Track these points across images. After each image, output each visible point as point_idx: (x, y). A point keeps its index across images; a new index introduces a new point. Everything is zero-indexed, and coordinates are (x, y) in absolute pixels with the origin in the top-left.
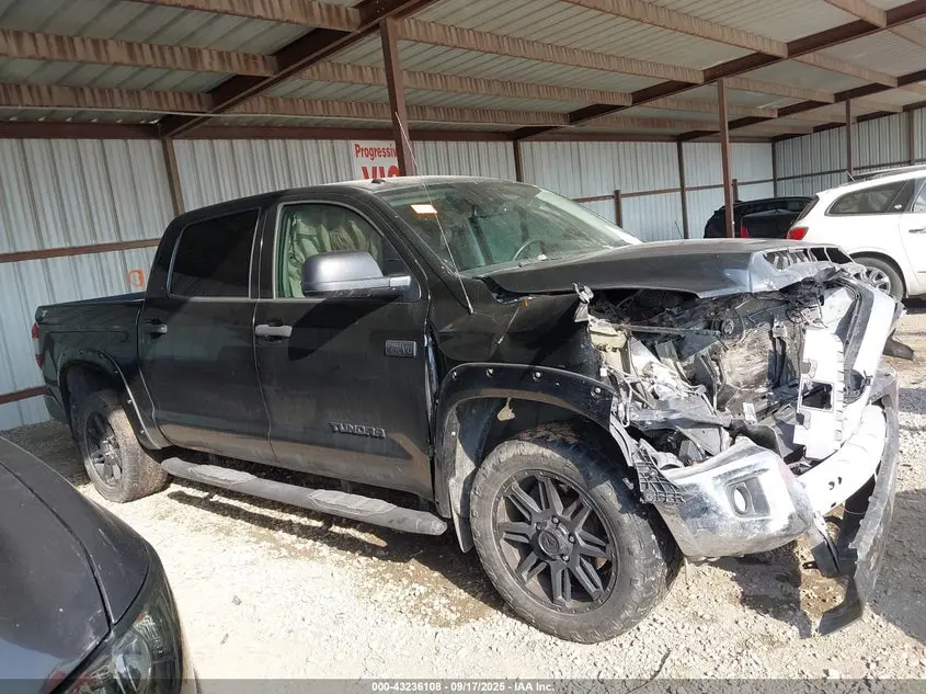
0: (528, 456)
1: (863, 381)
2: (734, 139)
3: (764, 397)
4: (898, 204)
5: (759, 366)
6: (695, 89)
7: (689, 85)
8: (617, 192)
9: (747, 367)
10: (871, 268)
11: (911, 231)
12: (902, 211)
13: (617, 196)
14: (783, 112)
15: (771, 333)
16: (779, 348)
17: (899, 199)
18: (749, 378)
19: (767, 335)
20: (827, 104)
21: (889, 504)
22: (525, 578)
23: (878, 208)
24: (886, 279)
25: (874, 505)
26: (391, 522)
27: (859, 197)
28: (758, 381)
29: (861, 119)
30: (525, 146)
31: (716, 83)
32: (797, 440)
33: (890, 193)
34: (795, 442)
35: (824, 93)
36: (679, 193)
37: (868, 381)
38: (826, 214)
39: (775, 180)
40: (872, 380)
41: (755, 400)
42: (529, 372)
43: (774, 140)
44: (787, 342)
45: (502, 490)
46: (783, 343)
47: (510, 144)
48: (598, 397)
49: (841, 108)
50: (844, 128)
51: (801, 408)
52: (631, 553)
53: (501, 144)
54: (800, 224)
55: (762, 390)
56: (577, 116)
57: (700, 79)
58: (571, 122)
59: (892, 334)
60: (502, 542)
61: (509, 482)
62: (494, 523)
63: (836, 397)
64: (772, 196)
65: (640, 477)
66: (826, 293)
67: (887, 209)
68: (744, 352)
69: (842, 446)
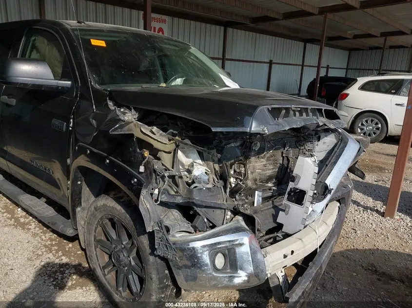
0: (109, 207)
1: (327, 191)
2: (326, 45)
3: (270, 189)
4: (393, 90)
5: (271, 171)
6: (314, 17)
7: (311, 14)
8: (271, 61)
9: (263, 170)
10: (374, 119)
11: (396, 104)
12: (394, 94)
13: (271, 63)
14: (356, 37)
15: (282, 153)
16: (285, 162)
17: (394, 88)
18: (263, 177)
19: (281, 154)
20: (377, 37)
21: (321, 268)
22: (106, 273)
23: (384, 90)
24: (380, 126)
25: (311, 268)
26: (49, 223)
27: (376, 83)
28: (269, 179)
29: (391, 47)
30: (230, 30)
31: (323, 15)
32: (279, 220)
33: (391, 84)
34: (277, 221)
35: (376, 31)
36: (301, 67)
37: (330, 191)
38: (359, 89)
39: (347, 69)
40: (333, 191)
41: (264, 191)
42: (105, 158)
43: (351, 50)
44: (290, 159)
45: (99, 222)
46: (288, 160)
47: (222, 28)
48: (135, 184)
49: (382, 40)
50: (382, 50)
51: (285, 201)
52: (151, 279)
53: (218, 27)
54: (346, 92)
55: (270, 185)
56: (256, 20)
57: (316, 12)
58: (252, 23)
59: (356, 163)
60: (98, 249)
61: (101, 219)
62: (95, 238)
63: (307, 198)
64: (344, 76)
65: (156, 238)
66: (322, 135)
67: (388, 92)
68: (264, 161)
69: (305, 227)
